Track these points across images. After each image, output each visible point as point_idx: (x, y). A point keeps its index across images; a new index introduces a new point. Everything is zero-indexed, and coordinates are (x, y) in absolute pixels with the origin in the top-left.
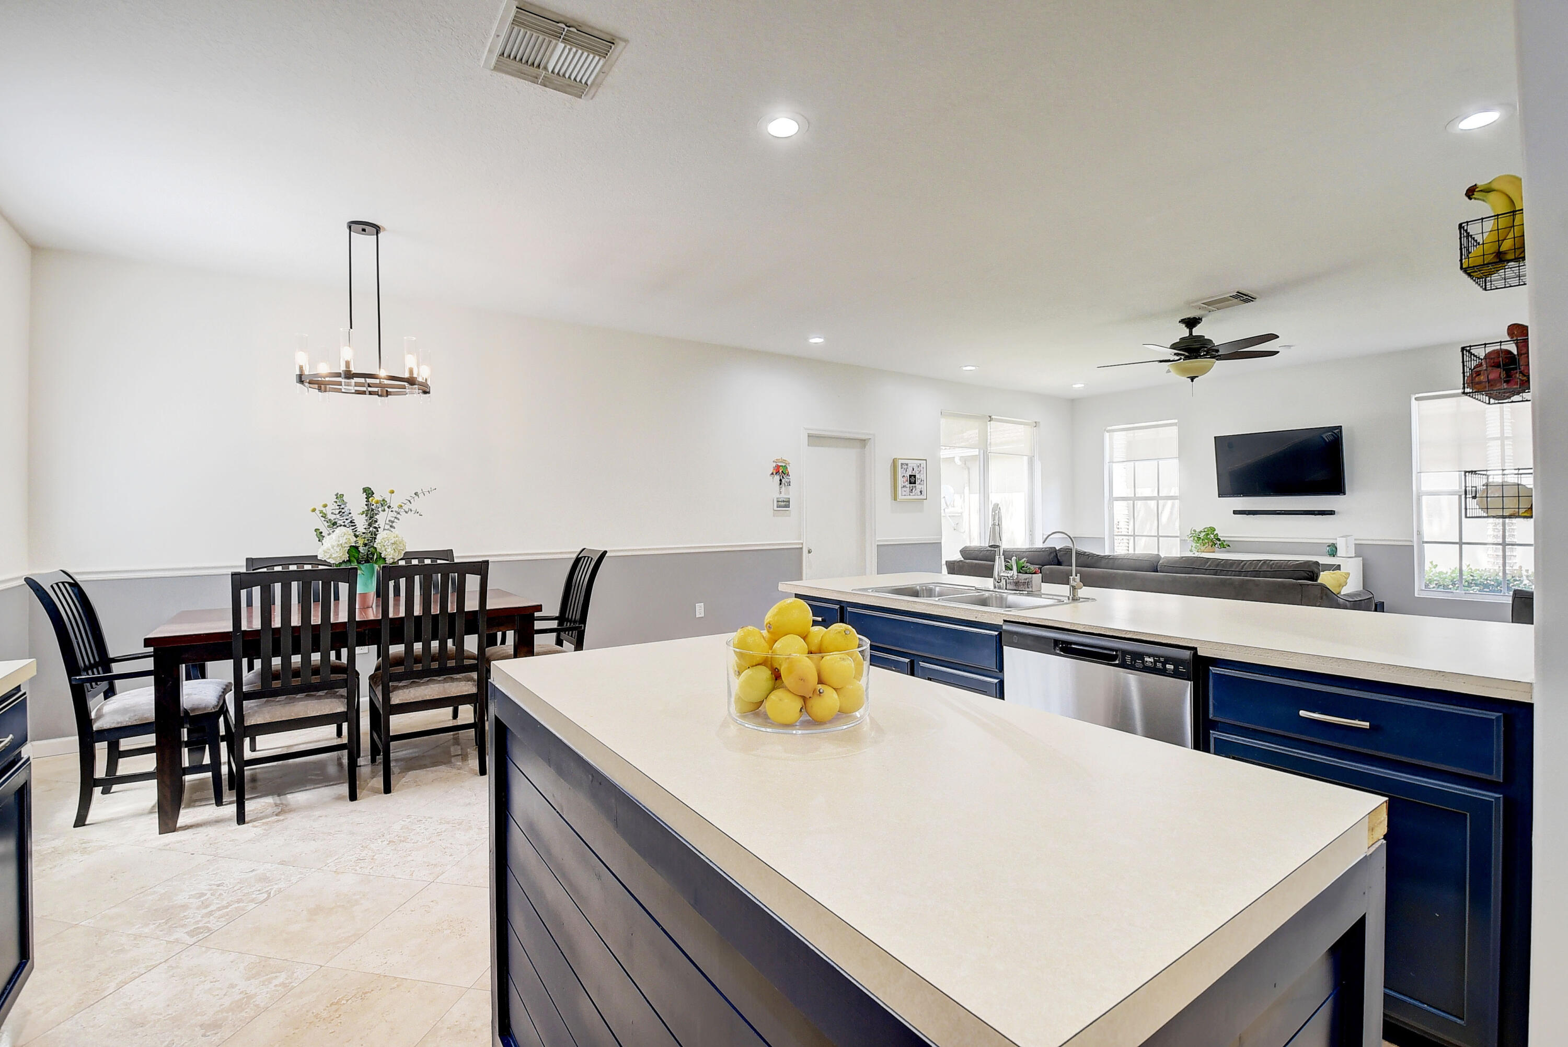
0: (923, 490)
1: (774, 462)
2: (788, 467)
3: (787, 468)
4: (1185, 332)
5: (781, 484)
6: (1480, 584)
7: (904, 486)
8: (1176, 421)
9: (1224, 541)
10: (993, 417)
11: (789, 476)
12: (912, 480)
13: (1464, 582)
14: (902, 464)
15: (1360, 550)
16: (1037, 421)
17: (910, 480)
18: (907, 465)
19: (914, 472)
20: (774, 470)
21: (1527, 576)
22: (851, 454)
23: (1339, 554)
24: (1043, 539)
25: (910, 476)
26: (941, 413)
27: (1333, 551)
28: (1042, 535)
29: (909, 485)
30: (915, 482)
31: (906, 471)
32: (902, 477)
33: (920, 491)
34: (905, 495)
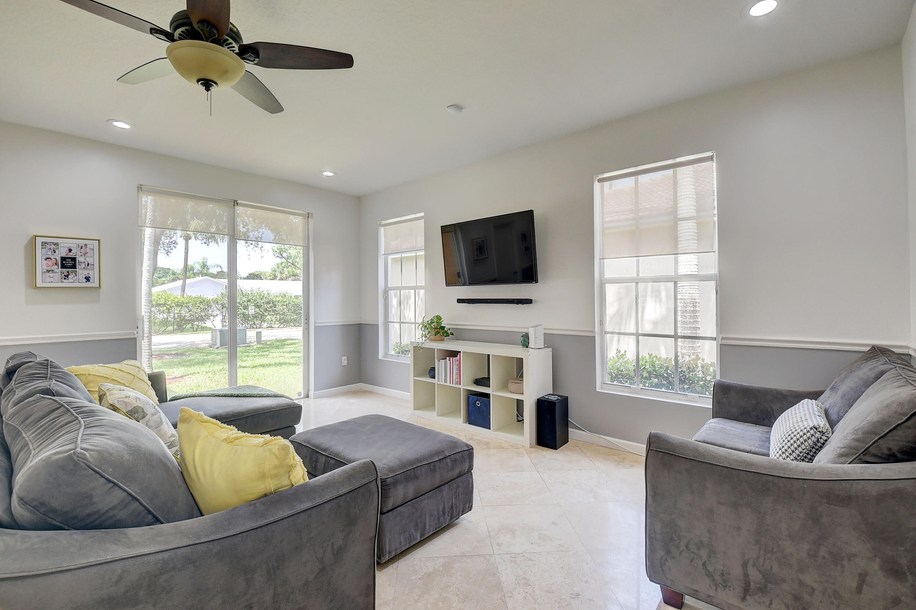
6: (660, 375)
8: (422, 214)
9: (448, 329)
12: (69, 263)
14: (44, 244)
16: (309, 211)
17: (63, 264)
18: (56, 244)
19: (71, 254)
23: (530, 346)
24: (315, 326)
25: (63, 259)
26: (140, 188)
27: (525, 341)
28: (315, 323)
29: (60, 269)
30: (74, 266)
31: (55, 252)
32: (46, 259)
33: (84, 276)
34: (52, 282)
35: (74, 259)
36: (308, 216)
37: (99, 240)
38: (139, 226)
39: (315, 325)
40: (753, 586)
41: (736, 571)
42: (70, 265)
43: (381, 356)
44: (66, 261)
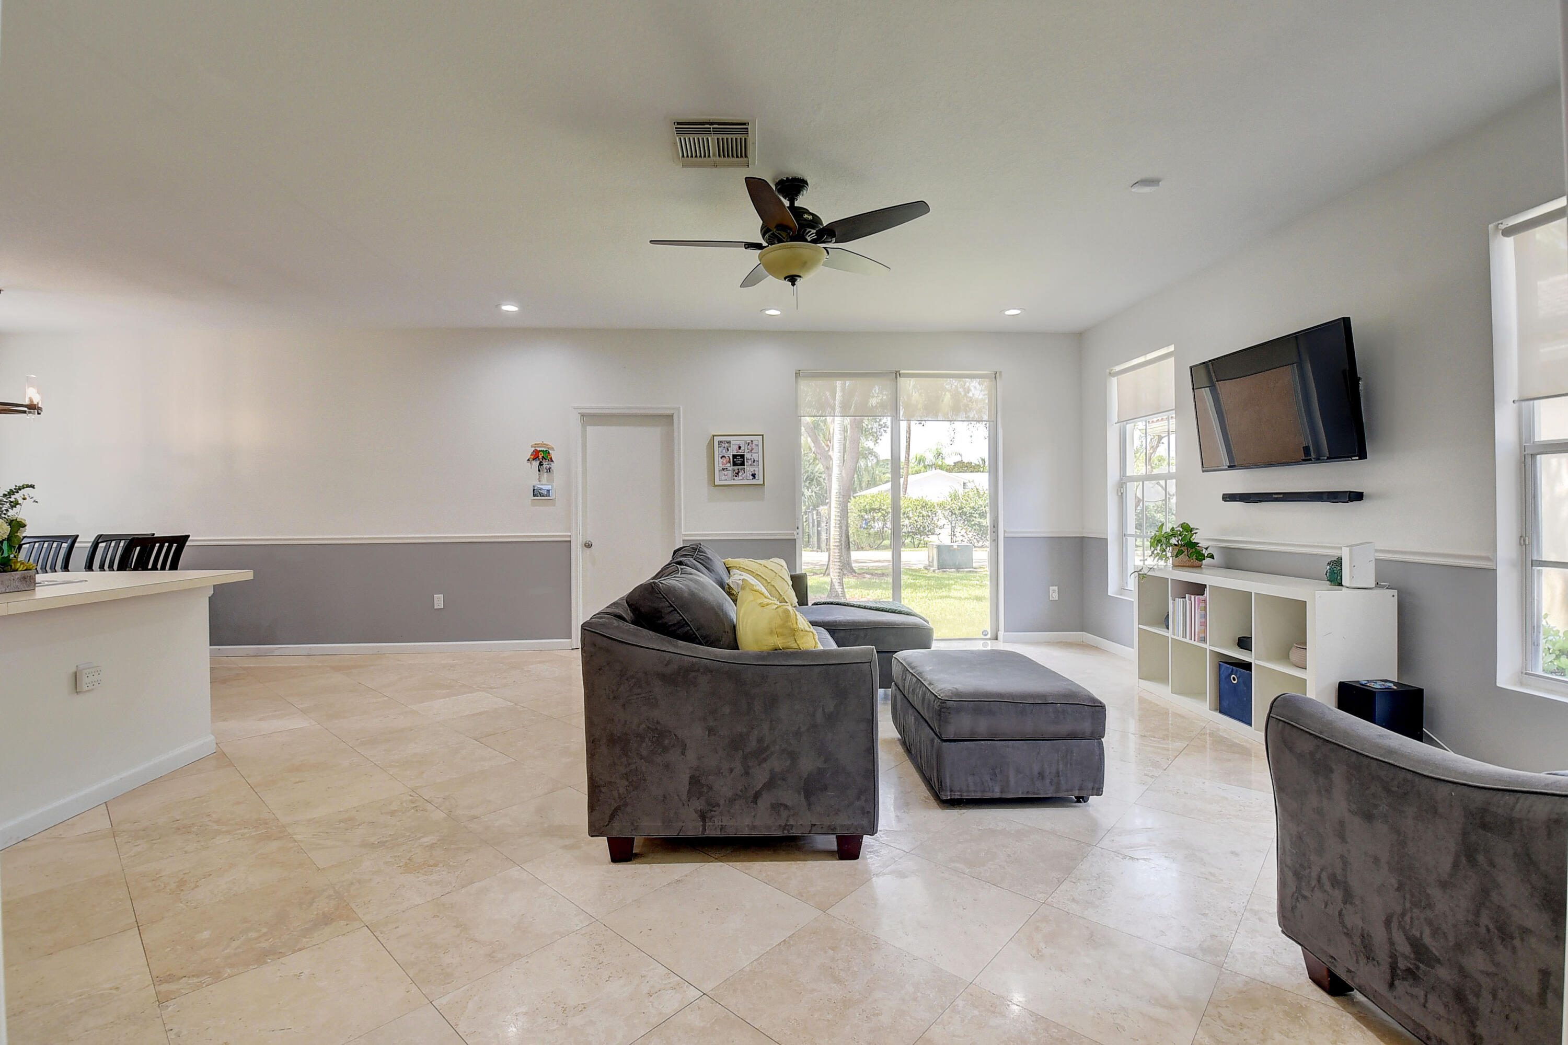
1: (532, 447)
3: (549, 453)
5: (538, 470)
7: (723, 469)
8: (1173, 348)
9: (1205, 548)
10: (902, 372)
11: (552, 461)
12: (739, 460)
14: (720, 442)
16: (997, 371)
17: (734, 461)
18: (729, 442)
19: (740, 451)
20: (531, 454)
22: (654, 434)
23: (1344, 579)
24: (1004, 537)
25: (734, 456)
26: (797, 374)
27: (1335, 573)
28: (1005, 532)
29: (732, 467)
30: (743, 464)
31: (728, 451)
32: (721, 458)
33: (751, 474)
34: (726, 480)
35: (742, 456)
36: (995, 376)
37: (762, 435)
38: (798, 416)
39: (1004, 535)
42: (739, 462)
43: (1112, 590)
44: (737, 459)
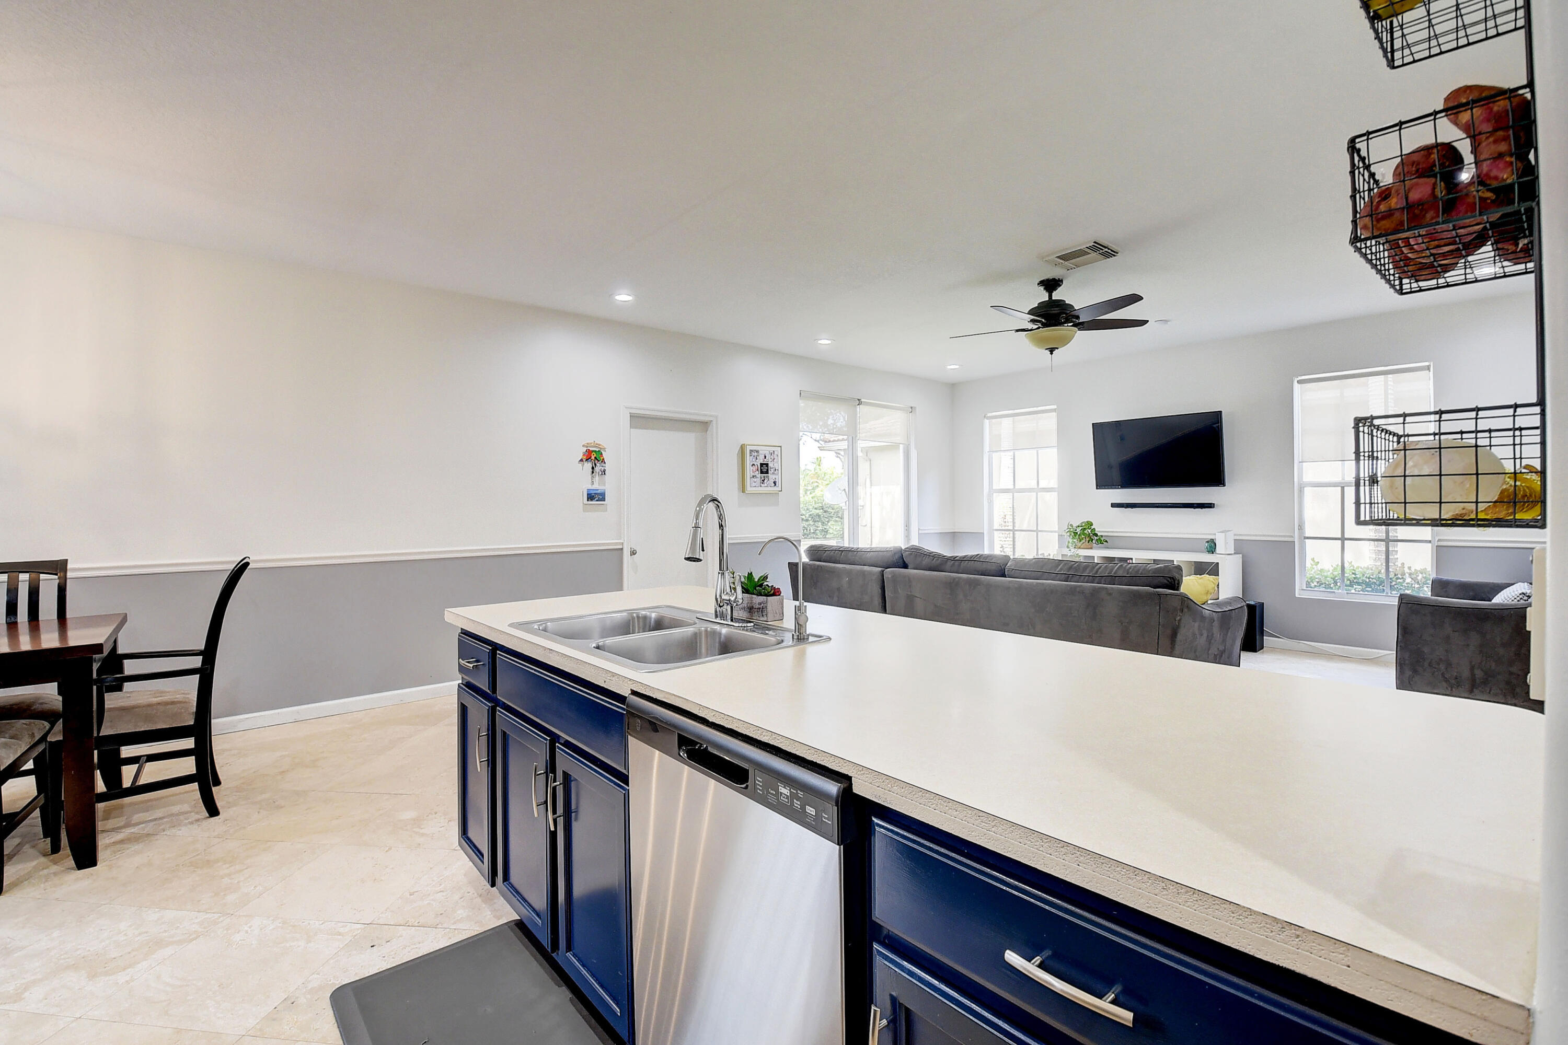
0: (777, 481)
1: (583, 446)
2: (603, 452)
3: (602, 454)
4: (1044, 297)
5: (593, 472)
6: (1362, 583)
7: (753, 476)
8: (1055, 407)
9: (1102, 536)
10: (862, 400)
11: (605, 463)
12: (764, 469)
13: (1346, 580)
14: (751, 451)
15: (1240, 547)
16: (912, 406)
17: (761, 469)
18: (757, 452)
19: (765, 460)
20: (584, 455)
21: (1410, 574)
22: (689, 439)
23: (1218, 550)
25: (761, 465)
26: (801, 395)
27: (1212, 547)
29: (759, 475)
30: (767, 472)
31: (757, 459)
32: (751, 466)
33: (774, 481)
34: (755, 487)
36: (911, 411)
37: (781, 447)
39: (919, 532)
40: (1478, 681)
41: (1466, 673)
44: (763, 467)
